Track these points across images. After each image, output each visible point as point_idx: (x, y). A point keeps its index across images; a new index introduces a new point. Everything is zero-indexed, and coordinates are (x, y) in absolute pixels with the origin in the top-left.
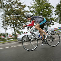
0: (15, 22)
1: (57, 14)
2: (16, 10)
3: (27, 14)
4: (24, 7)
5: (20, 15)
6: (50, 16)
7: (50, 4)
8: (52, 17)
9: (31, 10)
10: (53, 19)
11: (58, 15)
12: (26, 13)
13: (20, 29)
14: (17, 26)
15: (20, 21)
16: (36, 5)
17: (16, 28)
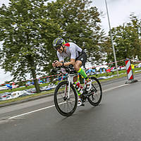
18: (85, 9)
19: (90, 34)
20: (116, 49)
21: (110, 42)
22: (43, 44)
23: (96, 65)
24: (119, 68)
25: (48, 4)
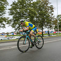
10: (5, 19)
11: (13, 16)
18: (48, 6)
19: (49, 16)
20: (59, 24)
21: (57, 21)
22: (29, 19)
23: (49, 30)
24: (59, 32)
25: (33, 2)
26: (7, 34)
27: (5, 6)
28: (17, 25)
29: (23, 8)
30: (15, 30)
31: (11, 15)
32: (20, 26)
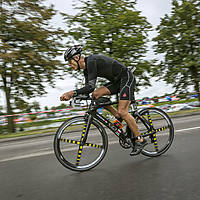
0: (10, 69)
1: (161, 48)
2: (16, 22)
3: (59, 40)
4: (48, 14)
5: (30, 43)
6: (136, 54)
7: (141, 15)
8: (143, 59)
9: (73, 27)
10: (146, 66)
11: (165, 54)
12: (55, 36)
13: (29, 94)
14: (19, 83)
15: (32, 65)
16: (91, 11)
17: (13, 92)
26: (156, 99)
27: (144, 34)
28: (180, 75)
29: (190, 27)
30: (175, 89)
31: (161, 51)
32: (186, 77)
